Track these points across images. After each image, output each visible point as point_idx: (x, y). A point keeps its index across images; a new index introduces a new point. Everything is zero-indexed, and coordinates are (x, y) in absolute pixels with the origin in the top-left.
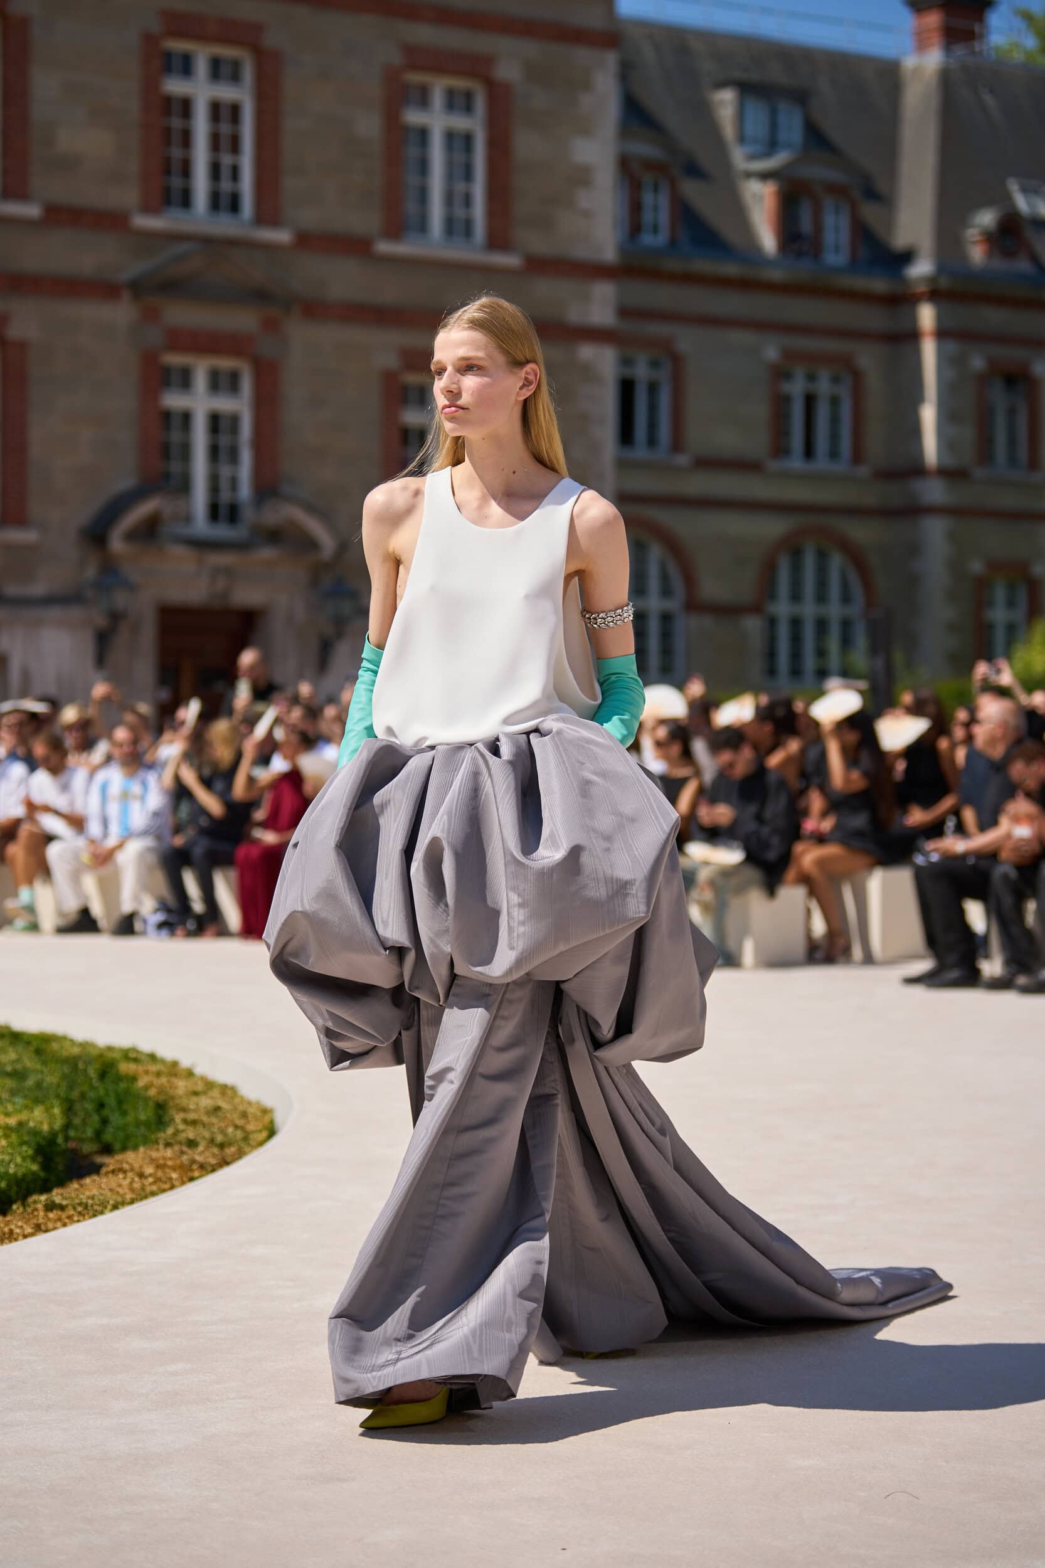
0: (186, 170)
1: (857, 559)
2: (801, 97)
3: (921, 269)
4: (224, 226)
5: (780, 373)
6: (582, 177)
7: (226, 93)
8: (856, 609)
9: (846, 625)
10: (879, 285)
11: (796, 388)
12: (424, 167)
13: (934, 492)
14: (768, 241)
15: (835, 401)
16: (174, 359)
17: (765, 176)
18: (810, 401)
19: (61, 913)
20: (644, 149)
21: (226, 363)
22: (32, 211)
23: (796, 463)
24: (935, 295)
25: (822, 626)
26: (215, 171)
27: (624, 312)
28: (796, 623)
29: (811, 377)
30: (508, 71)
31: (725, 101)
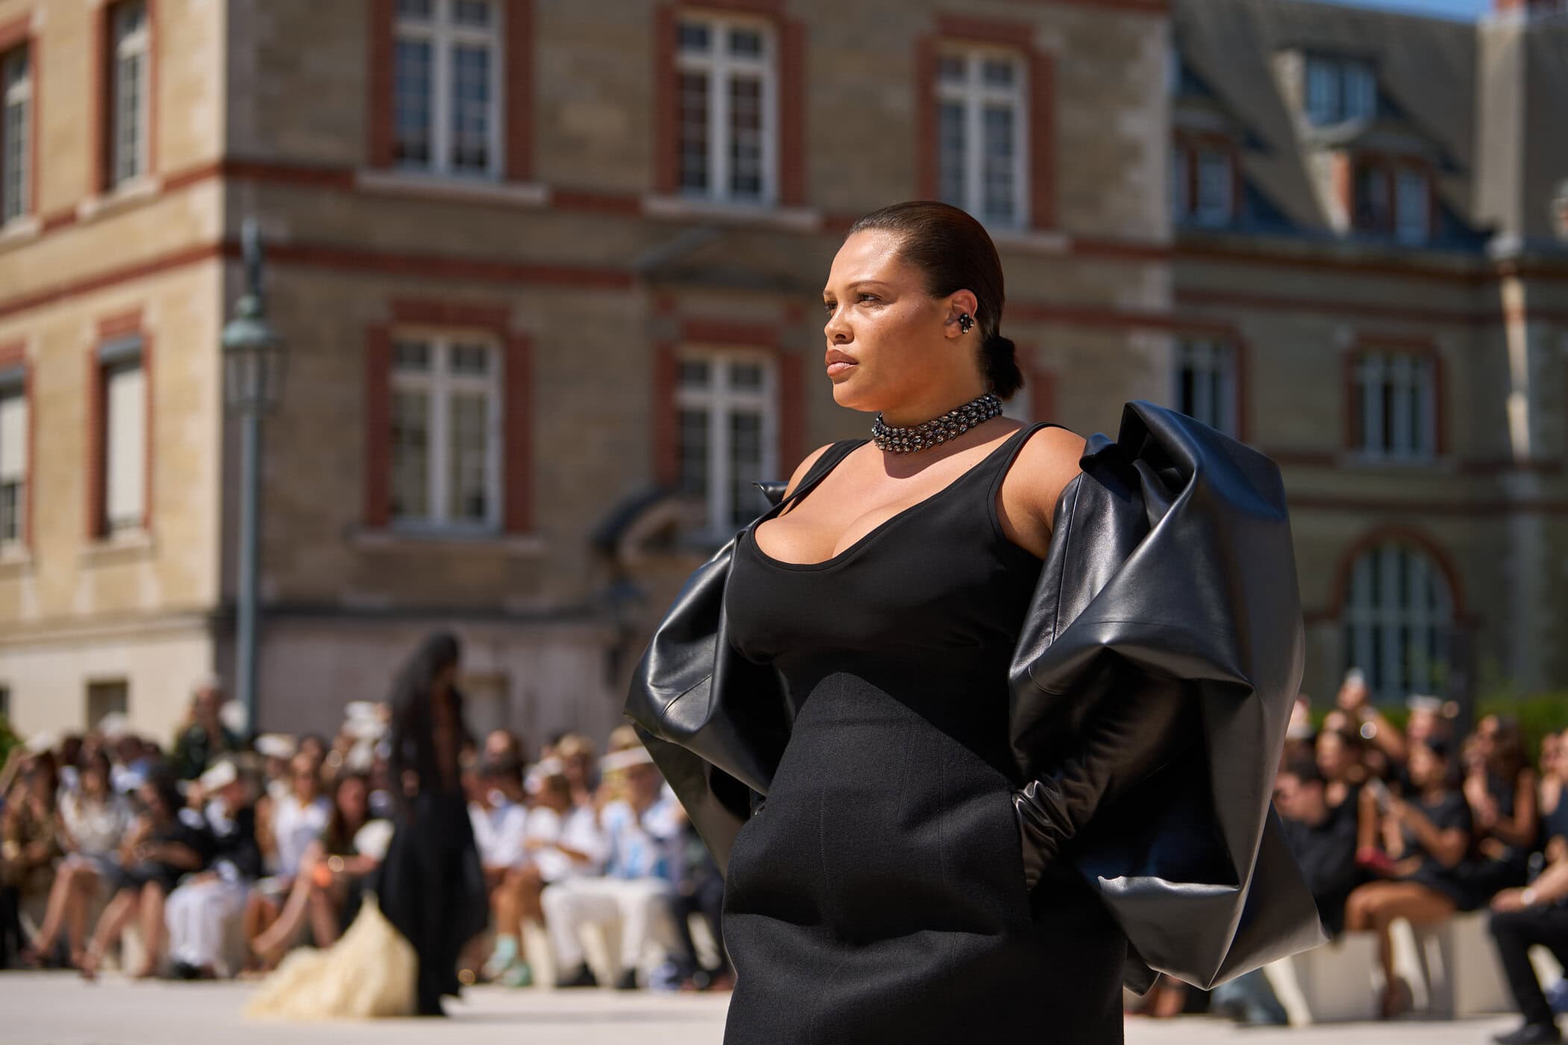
0: (702, 148)
1: (1442, 560)
2: (1371, 62)
3: (1506, 245)
4: (745, 209)
5: (1354, 359)
6: (1131, 153)
7: (746, 66)
8: (1443, 616)
9: (1432, 634)
10: (1459, 261)
11: (1372, 375)
12: (959, 143)
13: (1525, 487)
14: (1337, 213)
15: (1414, 391)
16: (691, 353)
17: (1334, 147)
18: (1387, 391)
19: (557, 968)
20: (1201, 119)
21: (747, 356)
22: (534, 194)
23: (1373, 455)
24: (1523, 270)
25: (1405, 635)
26: (735, 151)
27: (1182, 294)
28: (1377, 633)
29: (1388, 363)
30: (1051, 40)
31: (1289, 69)
